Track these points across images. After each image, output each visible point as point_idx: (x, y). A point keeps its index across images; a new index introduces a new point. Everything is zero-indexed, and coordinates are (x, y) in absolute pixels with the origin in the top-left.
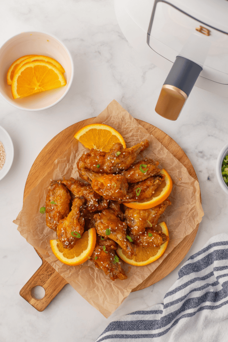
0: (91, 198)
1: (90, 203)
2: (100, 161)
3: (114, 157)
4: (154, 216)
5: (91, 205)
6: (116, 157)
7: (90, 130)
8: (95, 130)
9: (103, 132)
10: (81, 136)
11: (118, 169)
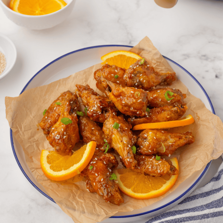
0: (97, 103)
1: (93, 108)
2: (119, 73)
3: (137, 65)
4: (171, 144)
5: (94, 110)
6: (140, 65)
7: (119, 55)
8: (124, 56)
9: (132, 59)
10: (108, 59)
11: (139, 80)
